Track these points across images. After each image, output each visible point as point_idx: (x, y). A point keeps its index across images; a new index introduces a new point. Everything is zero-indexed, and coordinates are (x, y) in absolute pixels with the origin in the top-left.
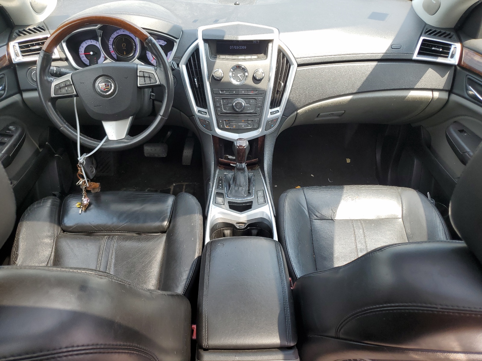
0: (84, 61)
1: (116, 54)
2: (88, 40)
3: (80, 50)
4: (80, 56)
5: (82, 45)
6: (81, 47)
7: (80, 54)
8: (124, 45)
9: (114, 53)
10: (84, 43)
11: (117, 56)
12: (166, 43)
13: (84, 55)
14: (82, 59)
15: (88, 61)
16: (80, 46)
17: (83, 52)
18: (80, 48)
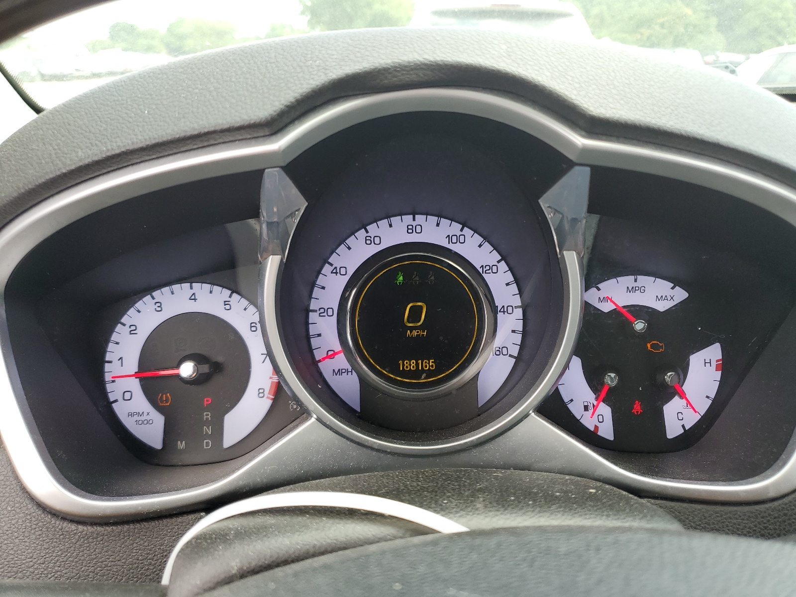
0: (129, 424)
1: (355, 368)
2: (176, 287)
3: (112, 352)
4: (109, 387)
5: (130, 317)
6: (120, 333)
7: (108, 377)
8: (415, 314)
9: (341, 361)
10: (146, 304)
11: (363, 381)
12: (680, 295)
13: (135, 385)
14: (121, 410)
15: (159, 420)
16: (119, 327)
17: (132, 365)
18: (114, 337)
